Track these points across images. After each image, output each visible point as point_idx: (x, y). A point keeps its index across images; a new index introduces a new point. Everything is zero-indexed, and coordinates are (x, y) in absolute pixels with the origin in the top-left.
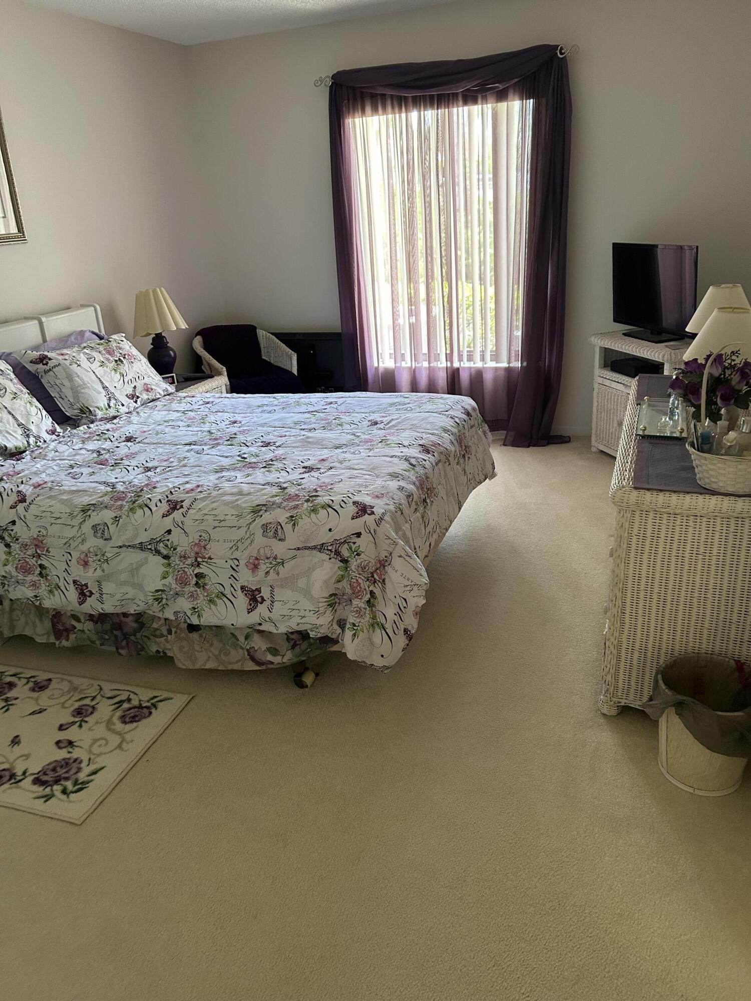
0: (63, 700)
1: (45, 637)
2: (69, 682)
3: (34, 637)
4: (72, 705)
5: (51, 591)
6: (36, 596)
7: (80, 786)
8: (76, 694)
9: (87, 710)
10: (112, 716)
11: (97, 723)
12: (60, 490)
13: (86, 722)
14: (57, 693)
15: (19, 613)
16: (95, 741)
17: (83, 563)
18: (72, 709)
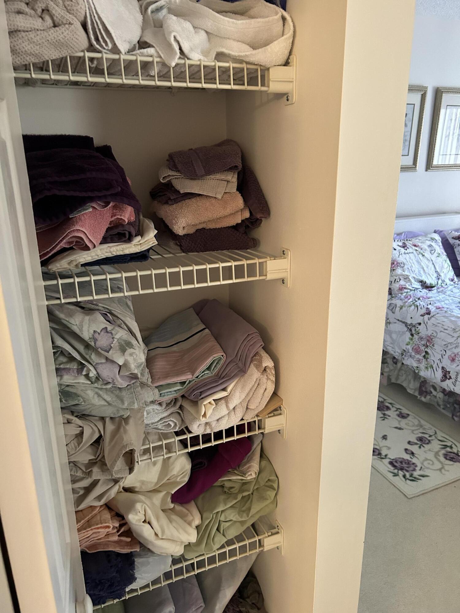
0: (413, 428)
1: (413, 391)
2: (418, 420)
3: (407, 388)
4: (417, 434)
5: (427, 368)
6: (417, 367)
7: (413, 479)
8: (421, 429)
9: (425, 441)
10: (439, 451)
11: (430, 450)
12: (451, 314)
13: (424, 447)
14: (411, 423)
15: (404, 372)
16: (426, 459)
17: (452, 359)
18: (418, 436)
